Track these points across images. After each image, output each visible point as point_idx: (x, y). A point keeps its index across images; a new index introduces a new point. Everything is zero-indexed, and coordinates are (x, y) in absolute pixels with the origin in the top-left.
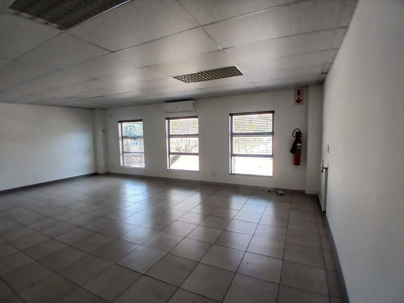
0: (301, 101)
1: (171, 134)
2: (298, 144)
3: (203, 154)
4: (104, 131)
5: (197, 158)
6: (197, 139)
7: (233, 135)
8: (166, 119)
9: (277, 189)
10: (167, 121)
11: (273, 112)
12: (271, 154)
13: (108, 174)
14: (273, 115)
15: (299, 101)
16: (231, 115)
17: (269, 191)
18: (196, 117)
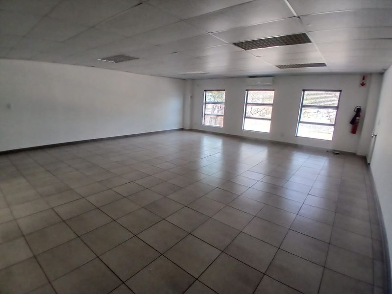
0: (365, 84)
1: (248, 102)
2: (357, 118)
3: (274, 120)
4: (191, 97)
5: (269, 122)
6: (271, 108)
7: (303, 106)
8: (246, 90)
9: (335, 150)
10: (246, 92)
11: (340, 91)
12: (334, 123)
13: (191, 130)
14: (340, 94)
15: (363, 84)
16: (304, 91)
17: (327, 151)
18: (274, 90)
